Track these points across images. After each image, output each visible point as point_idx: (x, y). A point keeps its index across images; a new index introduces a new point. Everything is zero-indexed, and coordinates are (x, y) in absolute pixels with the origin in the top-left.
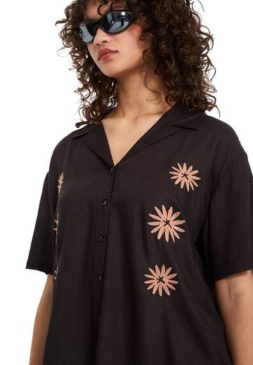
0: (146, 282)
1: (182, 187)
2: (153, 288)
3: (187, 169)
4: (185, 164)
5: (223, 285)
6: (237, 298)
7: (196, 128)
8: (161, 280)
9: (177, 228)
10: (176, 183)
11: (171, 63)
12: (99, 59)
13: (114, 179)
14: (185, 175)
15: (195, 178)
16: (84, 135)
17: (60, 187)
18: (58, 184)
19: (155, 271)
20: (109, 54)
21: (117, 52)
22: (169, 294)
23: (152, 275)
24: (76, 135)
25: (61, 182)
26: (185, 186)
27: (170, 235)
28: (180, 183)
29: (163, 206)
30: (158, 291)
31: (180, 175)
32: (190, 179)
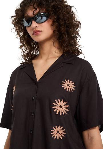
0: (51, 133)
1: (67, 90)
2: (55, 136)
3: (69, 82)
4: (68, 80)
5: (86, 133)
6: (91, 139)
7: (73, 63)
8: (58, 132)
9: (65, 109)
10: (65, 89)
11: (65, 36)
12: (33, 34)
13: (37, 87)
14: (69, 85)
15: (73, 86)
16: (24, 67)
17: (14, 91)
18: (13, 89)
19: (55, 128)
20: (38, 32)
21: (42, 31)
22: (62, 139)
23: (54, 130)
24: (21, 68)
25: (14, 89)
26: (68, 90)
27: (62, 112)
28: (66, 89)
29: (59, 100)
30: (57, 137)
31: (66, 85)
32: (71, 87)
